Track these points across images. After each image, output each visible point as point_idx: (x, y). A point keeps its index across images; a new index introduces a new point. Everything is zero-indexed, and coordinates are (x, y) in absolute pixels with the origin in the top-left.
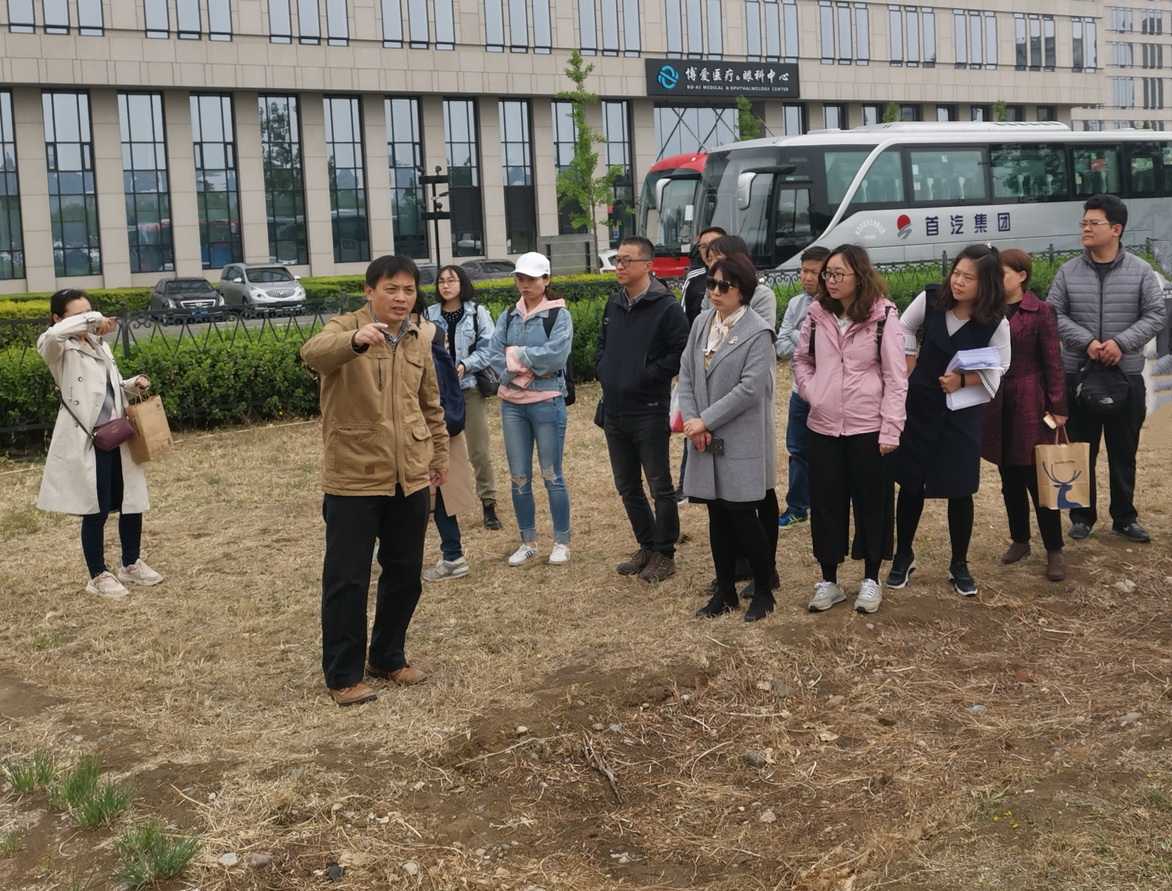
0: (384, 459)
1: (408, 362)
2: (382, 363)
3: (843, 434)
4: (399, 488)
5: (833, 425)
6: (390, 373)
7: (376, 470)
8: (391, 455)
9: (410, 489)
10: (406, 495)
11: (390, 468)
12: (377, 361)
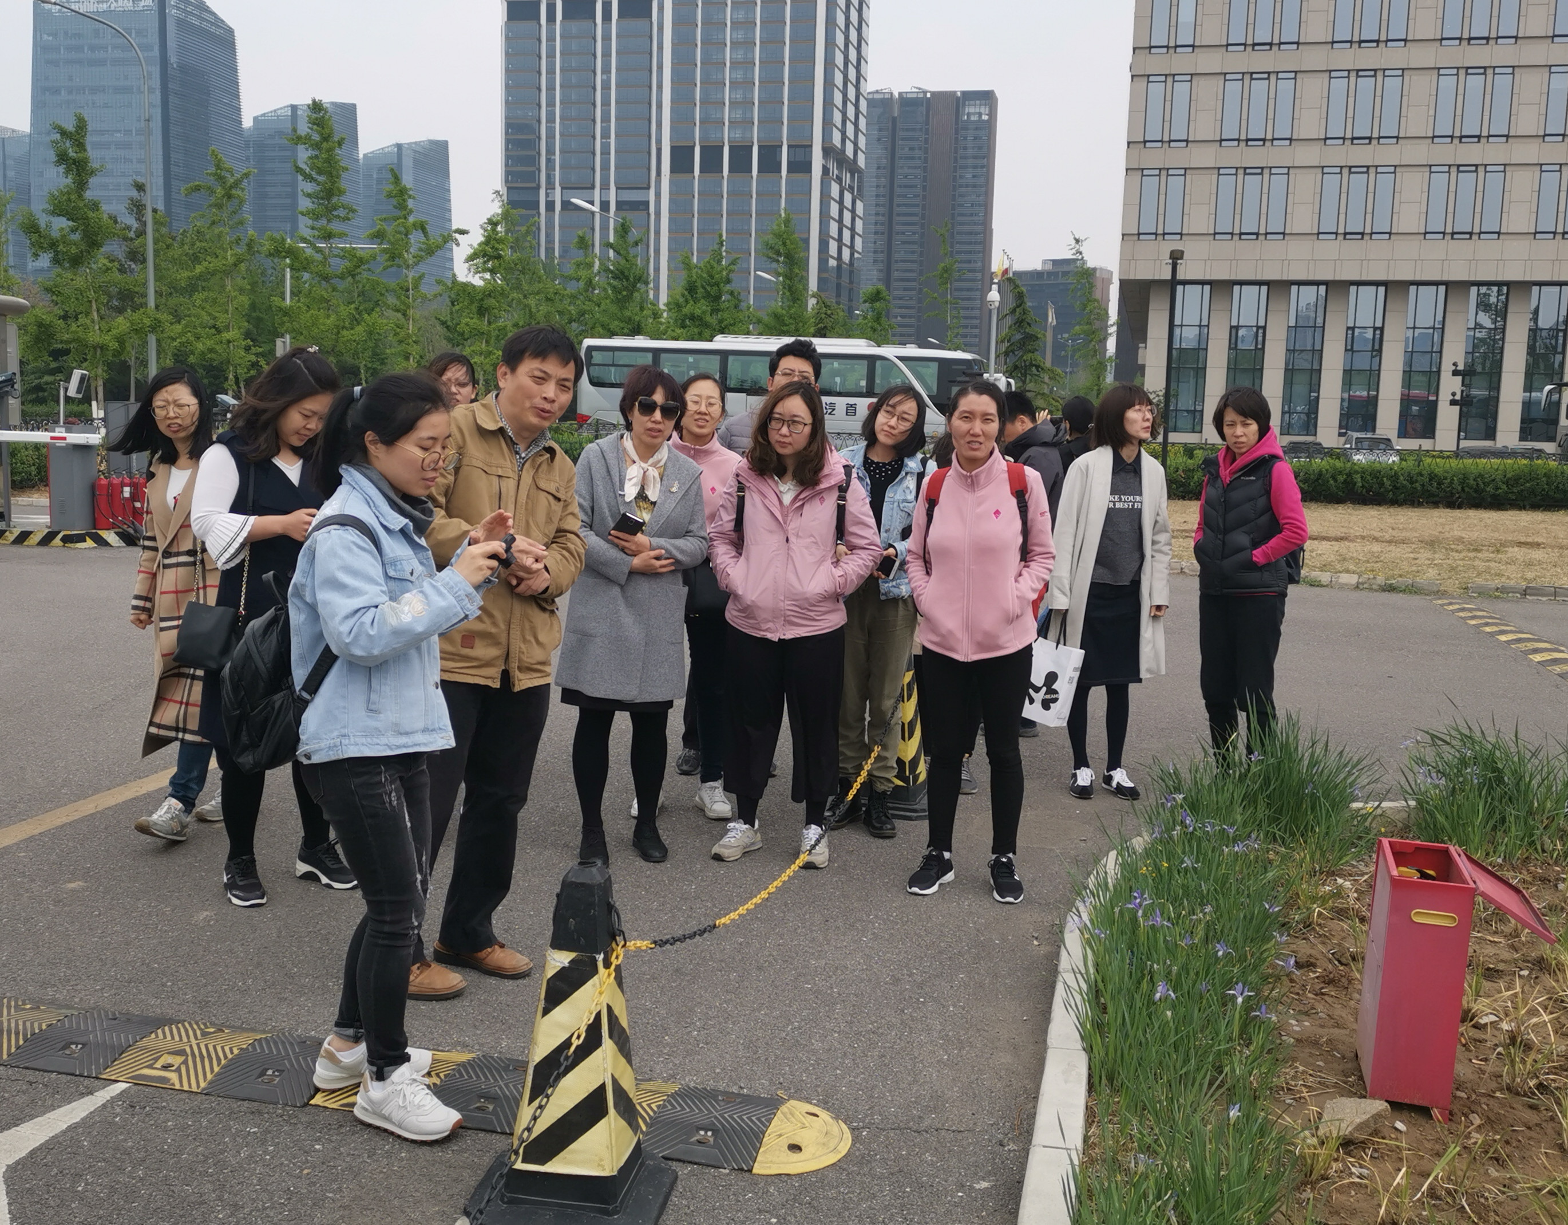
0: (493, 630)
1: (538, 488)
2: (504, 483)
3: (782, 637)
4: (506, 676)
5: (770, 625)
6: (513, 499)
7: (478, 643)
8: (503, 626)
9: (523, 682)
10: (517, 689)
11: (497, 644)
12: (495, 480)
